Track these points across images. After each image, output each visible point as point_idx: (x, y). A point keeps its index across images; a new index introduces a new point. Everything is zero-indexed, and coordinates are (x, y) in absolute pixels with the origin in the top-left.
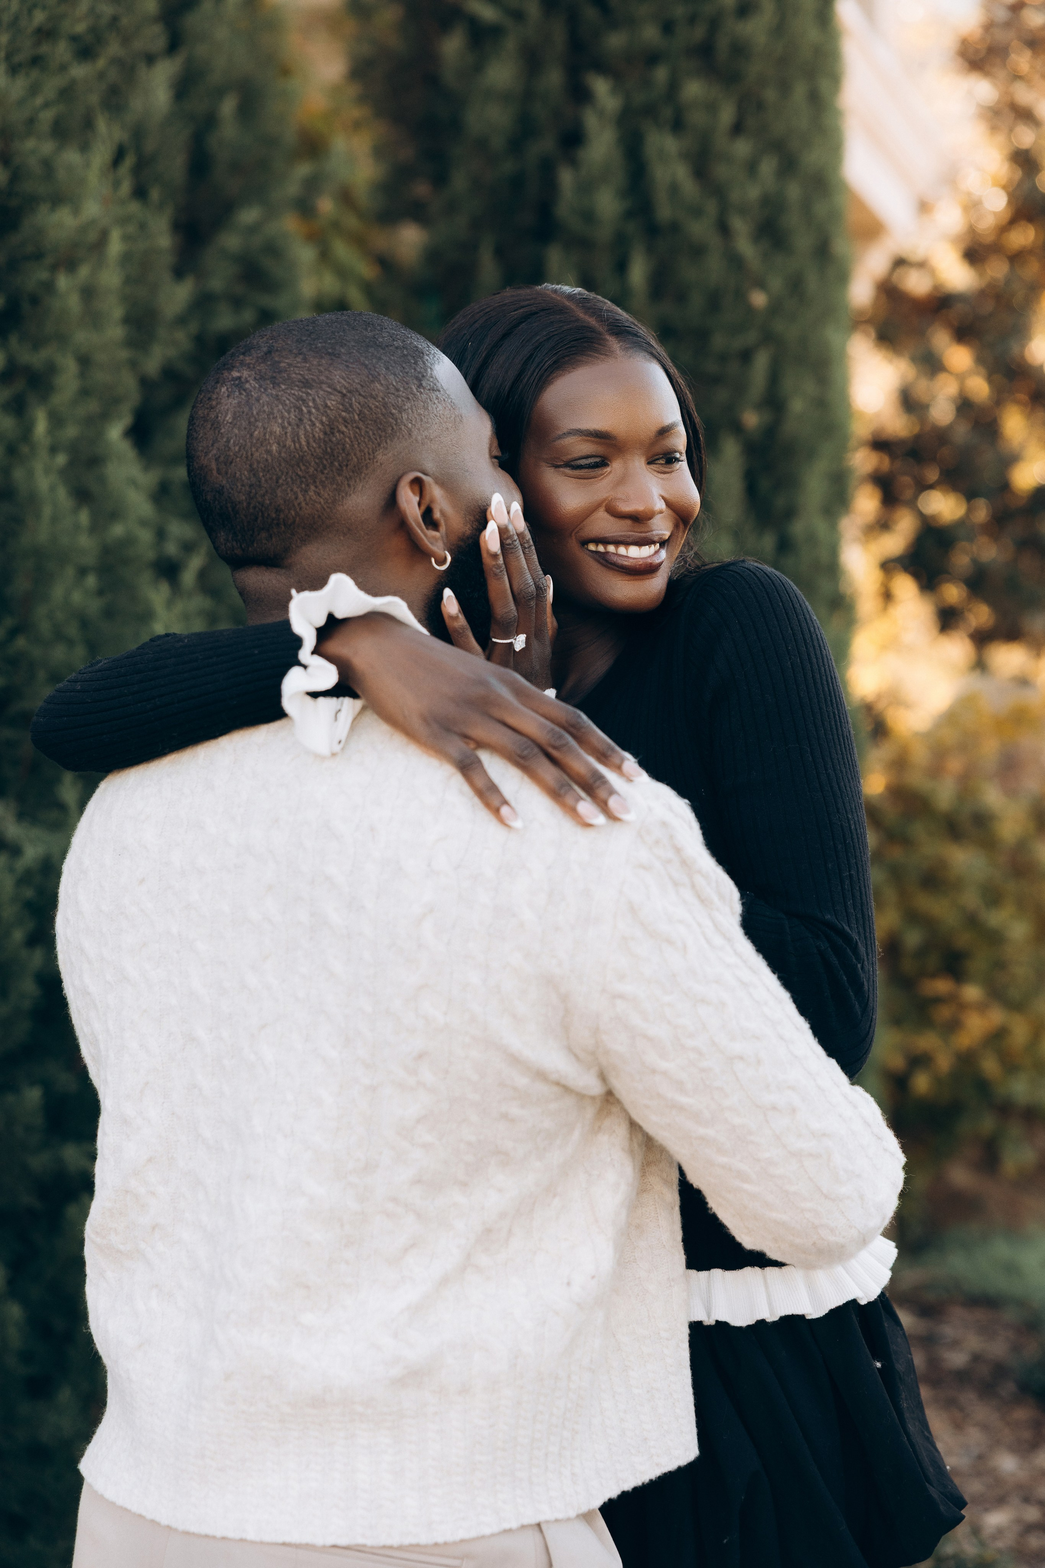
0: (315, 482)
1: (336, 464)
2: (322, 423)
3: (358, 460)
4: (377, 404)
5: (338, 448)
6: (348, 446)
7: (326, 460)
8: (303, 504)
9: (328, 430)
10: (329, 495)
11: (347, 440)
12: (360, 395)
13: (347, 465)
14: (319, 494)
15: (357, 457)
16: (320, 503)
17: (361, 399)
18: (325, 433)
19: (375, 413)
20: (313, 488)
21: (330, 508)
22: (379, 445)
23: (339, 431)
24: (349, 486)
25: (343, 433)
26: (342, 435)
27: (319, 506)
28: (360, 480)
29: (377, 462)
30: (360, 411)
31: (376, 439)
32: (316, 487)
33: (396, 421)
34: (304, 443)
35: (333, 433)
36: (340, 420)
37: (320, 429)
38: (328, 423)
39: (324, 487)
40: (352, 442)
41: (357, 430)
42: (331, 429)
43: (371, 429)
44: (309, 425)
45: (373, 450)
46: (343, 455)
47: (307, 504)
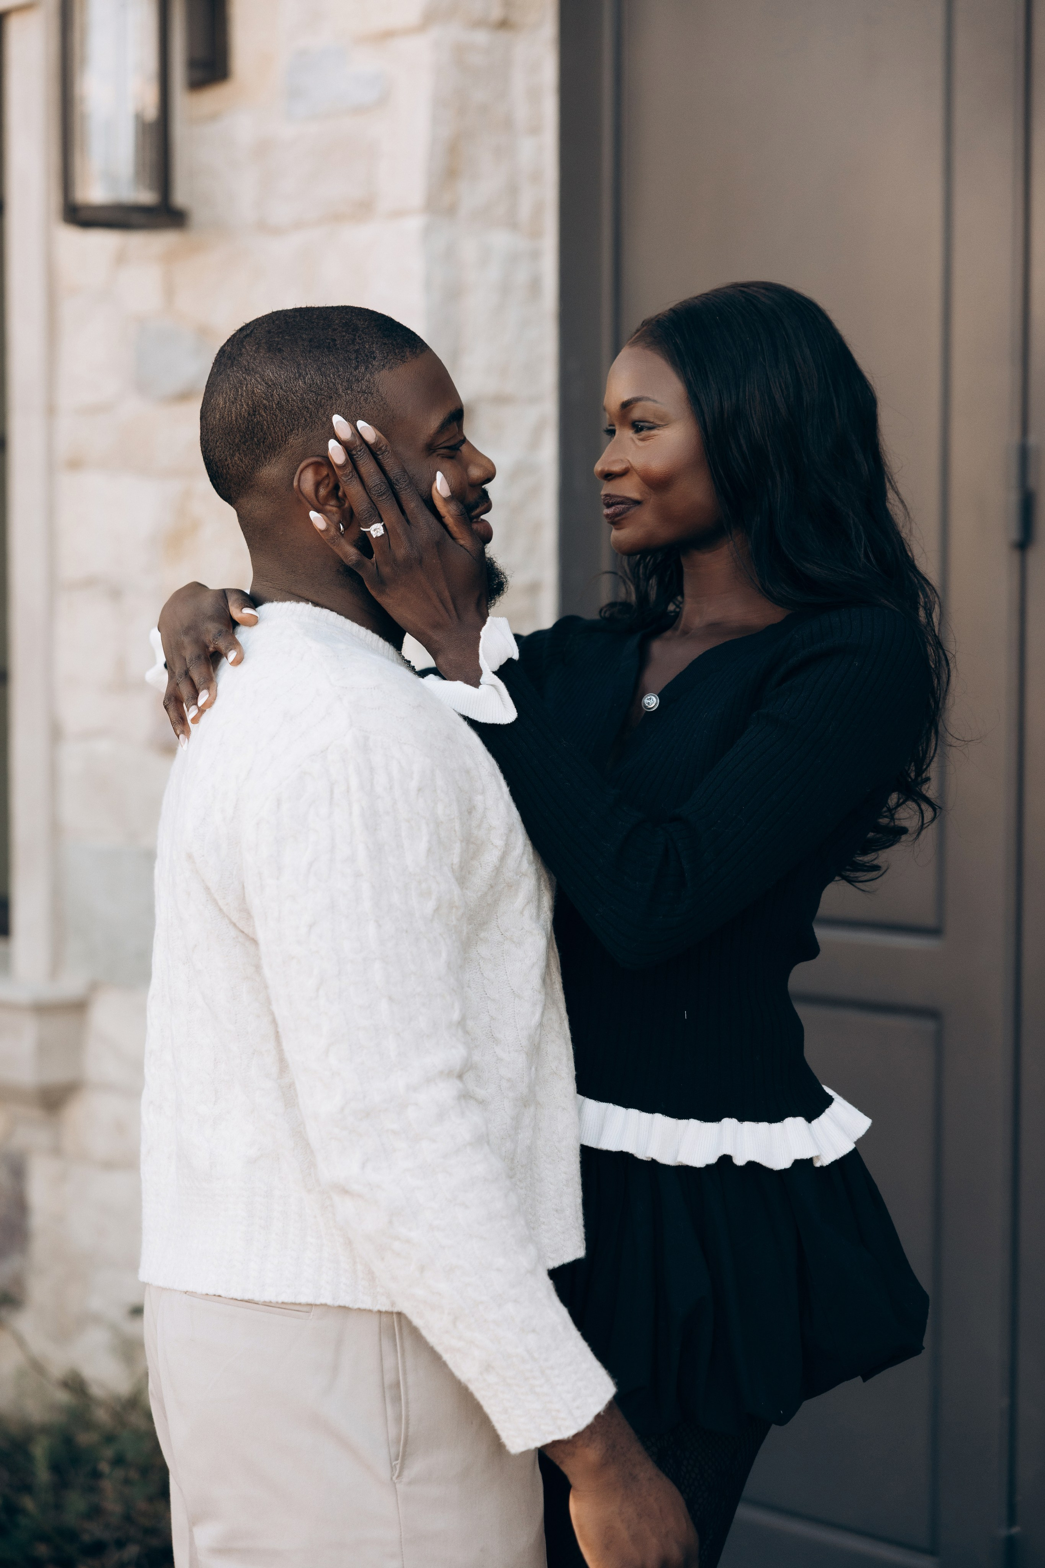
0: (239, 450)
1: (256, 439)
2: (248, 405)
3: (273, 440)
4: (295, 398)
5: (257, 427)
6: (265, 427)
7: (248, 435)
8: (230, 466)
9: (251, 412)
10: (249, 462)
11: (265, 422)
12: (281, 388)
13: (264, 442)
14: (241, 460)
15: (272, 437)
16: (242, 467)
17: (281, 392)
18: (249, 414)
19: (291, 405)
20: (237, 454)
21: (250, 473)
22: (292, 431)
23: (259, 414)
24: (265, 458)
25: (262, 416)
26: (261, 418)
27: (241, 469)
28: (274, 455)
29: (288, 444)
30: (278, 402)
31: (289, 426)
32: (240, 454)
33: (311, 415)
34: (234, 418)
35: (254, 415)
36: (261, 406)
37: (245, 410)
38: (252, 406)
39: (245, 455)
40: (268, 424)
41: (274, 416)
42: (254, 411)
43: (286, 418)
44: (239, 404)
45: (285, 434)
46: (261, 434)
47: (233, 466)
